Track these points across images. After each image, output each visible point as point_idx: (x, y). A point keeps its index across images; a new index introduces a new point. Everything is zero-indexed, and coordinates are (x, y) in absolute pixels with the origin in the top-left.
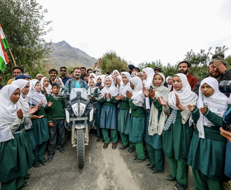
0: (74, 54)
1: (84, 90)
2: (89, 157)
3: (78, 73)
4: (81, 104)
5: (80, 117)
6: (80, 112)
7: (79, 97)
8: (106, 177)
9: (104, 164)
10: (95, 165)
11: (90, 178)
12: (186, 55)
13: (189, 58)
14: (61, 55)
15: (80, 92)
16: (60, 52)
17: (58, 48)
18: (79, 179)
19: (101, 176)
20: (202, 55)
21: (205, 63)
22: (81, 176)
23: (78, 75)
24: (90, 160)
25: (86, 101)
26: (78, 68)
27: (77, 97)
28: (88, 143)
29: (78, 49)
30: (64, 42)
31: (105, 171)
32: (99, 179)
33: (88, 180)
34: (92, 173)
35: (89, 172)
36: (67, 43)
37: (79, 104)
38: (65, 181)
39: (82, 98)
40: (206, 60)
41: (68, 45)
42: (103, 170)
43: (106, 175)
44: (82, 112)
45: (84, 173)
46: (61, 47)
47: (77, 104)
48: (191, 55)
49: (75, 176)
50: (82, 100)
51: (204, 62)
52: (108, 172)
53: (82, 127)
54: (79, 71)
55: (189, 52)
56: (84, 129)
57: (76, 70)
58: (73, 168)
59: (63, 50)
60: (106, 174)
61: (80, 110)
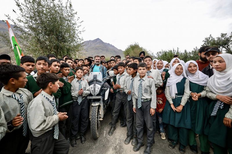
0: (106, 48)
1: (99, 73)
2: (104, 131)
3: (98, 60)
4: (96, 85)
5: (95, 96)
6: (96, 92)
7: (95, 79)
8: (115, 151)
9: (116, 139)
10: (108, 138)
11: (101, 149)
12: (204, 41)
13: (208, 43)
14: (96, 49)
15: (97, 75)
16: (95, 47)
17: (94, 44)
18: (92, 149)
19: (111, 149)
20: (223, 39)
21: (228, 47)
22: (94, 147)
23: (98, 62)
24: (105, 134)
25: (101, 82)
26: (98, 56)
27: (93, 79)
28: (103, 118)
29: (109, 44)
30: (98, 39)
31: (116, 145)
32: (109, 152)
33: (100, 151)
34: (104, 146)
35: (102, 144)
36: (100, 39)
37: (95, 85)
38: (81, 149)
39: (98, 80)
40: (229, 44)
41: (101, 41)
42: (114, 144)
43: (116, 150)
44: (97, 92)
45: (97, 144)
46: (96, 43)
47: (93, 85)
48: (210, 40)
49: (90, 146)
50: (98, 82)
51: (226, 46)
52: (118, 147)
53: (97, 104)
54: (99, 58)
55: (208, 37)
56: (99, 106)
57: (96, 58)
58: (90, 138)
59: (98, 45)
60: (115, 148)
61: (96, 90)
